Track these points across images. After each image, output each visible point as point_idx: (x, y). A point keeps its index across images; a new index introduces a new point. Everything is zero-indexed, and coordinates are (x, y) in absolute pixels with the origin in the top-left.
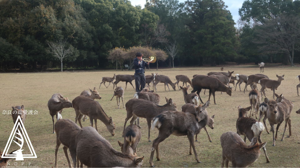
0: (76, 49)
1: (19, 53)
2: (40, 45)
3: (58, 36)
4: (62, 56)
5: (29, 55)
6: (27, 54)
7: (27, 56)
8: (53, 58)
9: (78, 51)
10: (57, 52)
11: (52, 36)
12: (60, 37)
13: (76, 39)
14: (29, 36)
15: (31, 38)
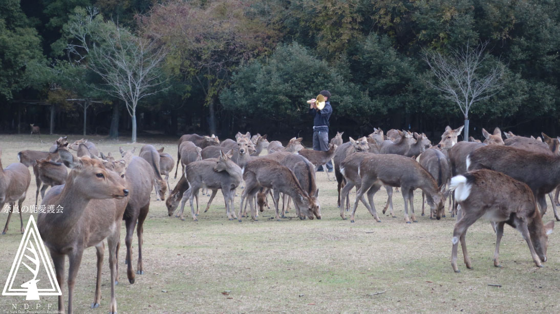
0: (518, 75)
1: (343, 89)
2: (405, 65)
3: (461, 33)
4: (470, 99)
5: (372, 96)
6: (367, 92)
7: (367, 99)
8: (442, 106)
9: (524, 82)
10: (455, 86)
11: (442, 35)
12: (466, 38)
13: (520, 45)
14: (376, 35)
15: (380, 42)
